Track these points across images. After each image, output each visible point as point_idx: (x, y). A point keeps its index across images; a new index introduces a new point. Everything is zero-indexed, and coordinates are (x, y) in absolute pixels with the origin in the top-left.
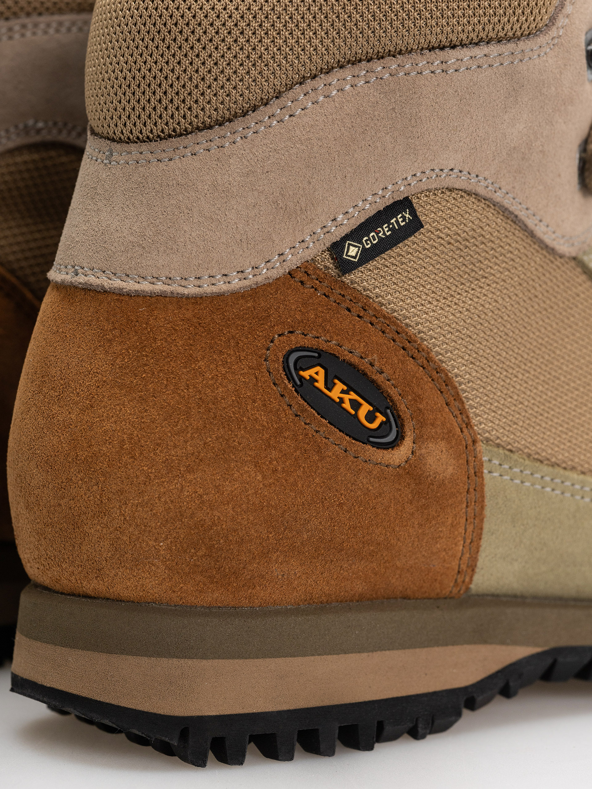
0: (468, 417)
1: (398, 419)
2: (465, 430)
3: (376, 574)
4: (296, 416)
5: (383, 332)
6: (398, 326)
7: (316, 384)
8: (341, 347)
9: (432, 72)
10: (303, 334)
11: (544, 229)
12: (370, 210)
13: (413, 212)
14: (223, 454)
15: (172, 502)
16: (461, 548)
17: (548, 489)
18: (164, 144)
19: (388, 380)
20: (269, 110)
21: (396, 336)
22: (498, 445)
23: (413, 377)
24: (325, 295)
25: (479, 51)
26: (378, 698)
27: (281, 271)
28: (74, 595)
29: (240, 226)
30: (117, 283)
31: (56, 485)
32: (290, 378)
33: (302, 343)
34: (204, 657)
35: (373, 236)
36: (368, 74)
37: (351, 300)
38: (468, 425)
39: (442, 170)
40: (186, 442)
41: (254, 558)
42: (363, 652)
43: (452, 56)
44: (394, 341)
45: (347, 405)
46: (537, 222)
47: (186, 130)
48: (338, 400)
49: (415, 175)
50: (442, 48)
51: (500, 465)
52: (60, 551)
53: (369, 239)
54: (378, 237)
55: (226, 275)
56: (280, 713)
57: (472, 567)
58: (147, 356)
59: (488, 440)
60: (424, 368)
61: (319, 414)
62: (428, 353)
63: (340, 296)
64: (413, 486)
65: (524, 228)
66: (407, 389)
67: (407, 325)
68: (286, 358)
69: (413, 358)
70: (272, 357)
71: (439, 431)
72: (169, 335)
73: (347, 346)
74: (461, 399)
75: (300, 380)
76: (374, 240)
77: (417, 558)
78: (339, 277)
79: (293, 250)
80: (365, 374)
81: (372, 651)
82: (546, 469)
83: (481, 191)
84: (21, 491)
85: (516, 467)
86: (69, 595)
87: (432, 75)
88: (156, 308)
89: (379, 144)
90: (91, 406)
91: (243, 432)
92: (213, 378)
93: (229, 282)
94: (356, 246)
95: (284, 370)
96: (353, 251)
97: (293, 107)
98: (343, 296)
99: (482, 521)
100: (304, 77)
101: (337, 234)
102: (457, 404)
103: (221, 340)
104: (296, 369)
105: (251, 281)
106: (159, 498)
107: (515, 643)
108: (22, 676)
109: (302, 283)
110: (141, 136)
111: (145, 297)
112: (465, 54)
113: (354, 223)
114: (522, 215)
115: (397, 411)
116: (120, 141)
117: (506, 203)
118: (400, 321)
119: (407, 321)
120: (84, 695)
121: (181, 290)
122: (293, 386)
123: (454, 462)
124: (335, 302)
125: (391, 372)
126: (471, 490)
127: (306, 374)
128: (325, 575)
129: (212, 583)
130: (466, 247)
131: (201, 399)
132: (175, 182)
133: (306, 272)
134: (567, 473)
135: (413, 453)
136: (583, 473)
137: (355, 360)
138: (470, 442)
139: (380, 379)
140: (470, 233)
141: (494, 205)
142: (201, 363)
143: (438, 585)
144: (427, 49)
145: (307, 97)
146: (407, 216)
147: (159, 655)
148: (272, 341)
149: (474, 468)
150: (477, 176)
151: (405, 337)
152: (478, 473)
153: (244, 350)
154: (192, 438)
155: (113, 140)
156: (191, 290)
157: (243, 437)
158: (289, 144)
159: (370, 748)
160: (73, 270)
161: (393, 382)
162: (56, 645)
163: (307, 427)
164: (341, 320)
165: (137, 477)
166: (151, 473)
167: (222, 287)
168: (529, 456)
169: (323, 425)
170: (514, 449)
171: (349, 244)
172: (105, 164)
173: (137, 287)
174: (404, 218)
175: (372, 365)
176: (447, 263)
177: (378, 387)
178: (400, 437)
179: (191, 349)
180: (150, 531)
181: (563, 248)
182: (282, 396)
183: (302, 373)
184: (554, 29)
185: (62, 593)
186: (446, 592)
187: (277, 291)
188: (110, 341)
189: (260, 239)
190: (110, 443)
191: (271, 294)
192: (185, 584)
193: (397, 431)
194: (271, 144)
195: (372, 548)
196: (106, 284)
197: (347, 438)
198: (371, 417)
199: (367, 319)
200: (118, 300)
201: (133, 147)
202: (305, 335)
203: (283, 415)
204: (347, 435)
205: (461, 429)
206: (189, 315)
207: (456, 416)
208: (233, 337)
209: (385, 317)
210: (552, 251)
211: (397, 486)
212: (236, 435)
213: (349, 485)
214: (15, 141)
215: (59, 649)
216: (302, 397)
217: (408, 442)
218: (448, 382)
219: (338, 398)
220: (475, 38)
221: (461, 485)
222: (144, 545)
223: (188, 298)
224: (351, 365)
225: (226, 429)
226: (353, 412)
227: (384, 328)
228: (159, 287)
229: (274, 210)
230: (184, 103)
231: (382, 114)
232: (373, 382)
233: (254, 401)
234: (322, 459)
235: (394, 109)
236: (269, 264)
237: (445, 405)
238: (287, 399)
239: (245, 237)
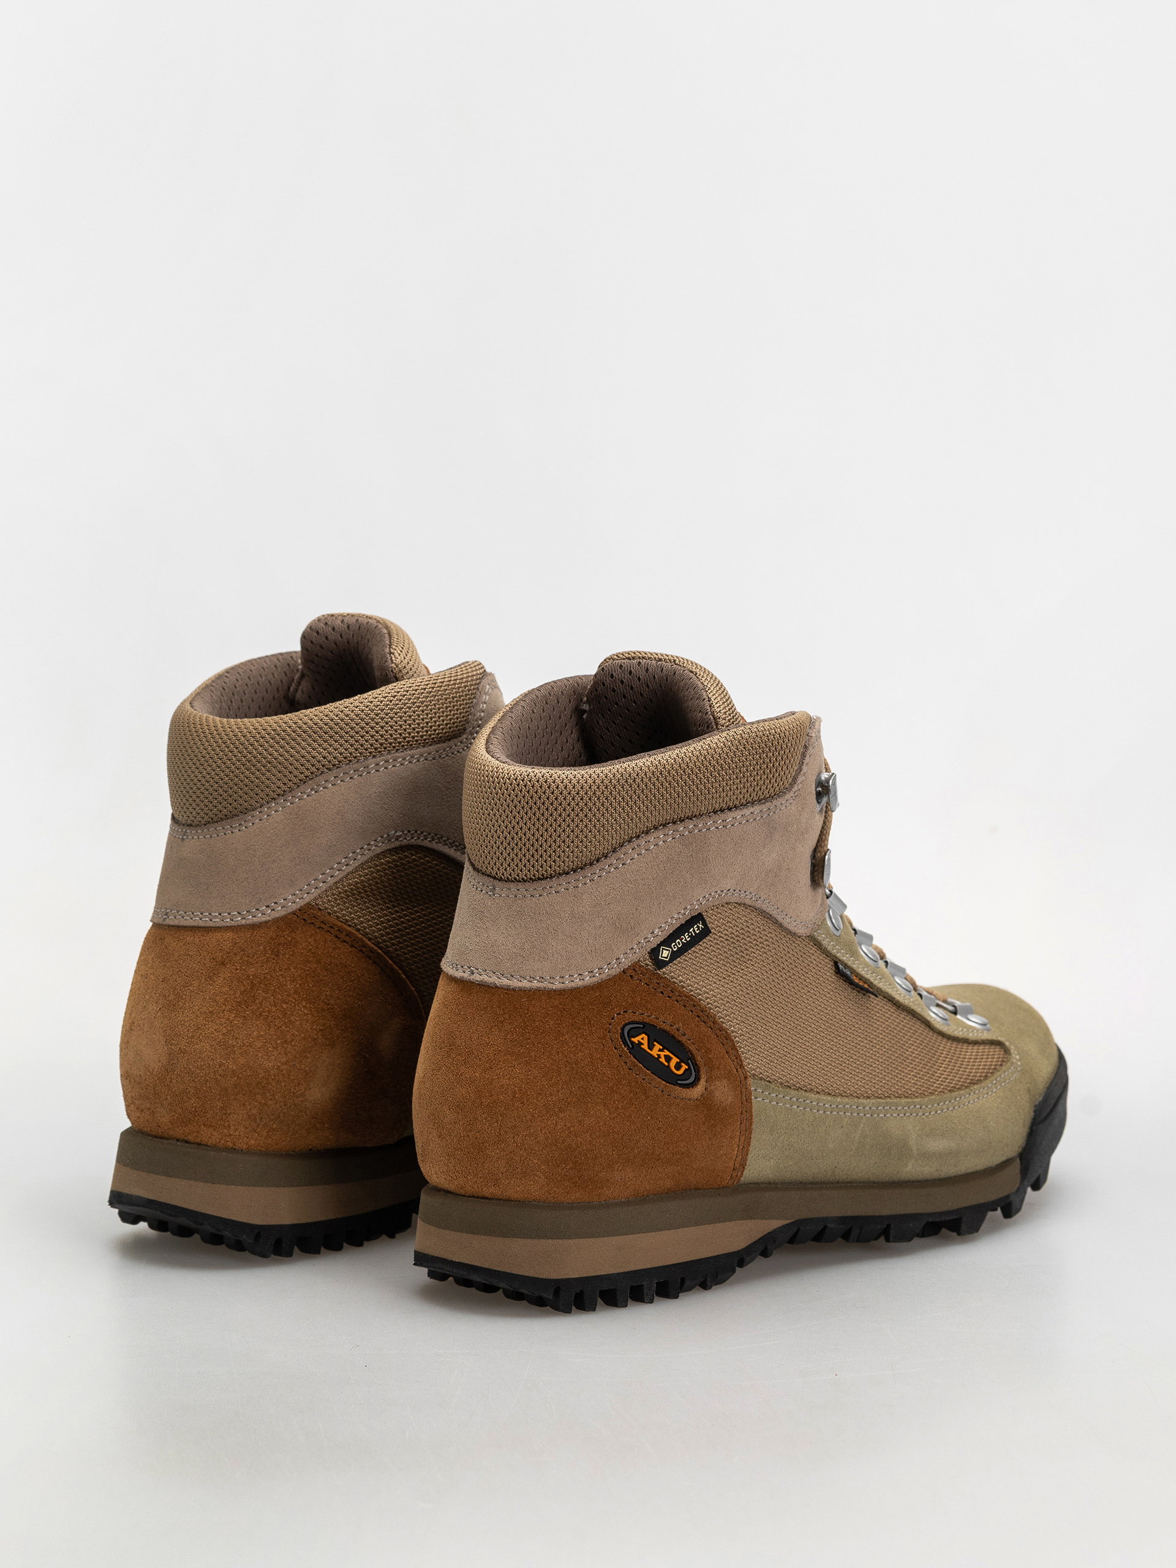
0: (741, 1060)
1: (695, 1065)
2: (739, 1070)
3: (680, 1174)
4: (630, 1069)
5: (685, 1006)
6: (694, 1001)
7: (642, 1046)
8: (658, 1019)
9: (716, 828)
10: (633, 1012)
11: (788, 920)
12: (676, 924)
13: (704, 923)
14: (583, 1099)
15: (550, 1132)
16: (736, 1152)
17: (795, 1107)
18: (536, 885)
19: (689, 1040)
20: (608, 861)
21: (693, 1009)
22: (761, 1079)
23: (705, 1035)
24: (646, 984)
25: (747, 811)
26: (681, 1261)
27: (618, 970)
28: (473, 1197)
29: (591, 941)
30: (505, 982)
31: (466, 1122)
32: (625, 1044)
33: (633, 1019)
34: (570, 1238)
35: (678, 942)
36: (674, 833)
37: (664, 986)
38: (742, 1066)
39: (722, 891)
40: (558, 1091)
41: (603, 1169)
42: (672, 1229)
43: (729, 816)
44: (692, 1012)
45: (663, 1060)
46: (784, 916)
47: (551, 875)
48: (657, 1056)
49: (705, 897)
50: (722, 810)
51: (763, 1092)
52: (466, 1167)
53: (676, 945)
54: (682, 942)
55: (581, 975)
56: (619, 1274)
57: (743, 1166)
58: (529, 1033)
59: (754, 1075)
60: (711, 1029)
61: (644, 1067)
62: (715, 1018)
63: (656, 984)
64: (706, 1112)
65: (776, 922)
66: (702, 1045)
67: (700, 999)
68: (623, 1029)
69: (704, 1022)
70: (613, 1029)
71: (722, 1072)
72: (544, 1018)
73: (662, 1018)
74: (736, 1049)
75: (632, 1044)
76: (679, 944)
77: (706, 1162)
78: (656, 970)
79: (625, 955)
80: (673, 1037)
81: (677, 1228)
82: (793, 1092)
83: (748, 902)
84: (434, 1125)
85: (773, 1093)
86: (470, 1197)
87: (717, 830)
88: (534, 998)
89: (682, 880)
90: (491, 1068)
91: (595, 1083)
92: (574, 1046)
93: (583, 979)
94: (667, 950)
95: (621, 1039)
96: (665, 953)
97: (624, 858)
98: (658, 984)
99: (751, 1133)
100: (631, 837)
101: (655, 942)
102: (733, 1052)
103: (579, 1020)
104: (628, 1036)
105: (598, 978)
106: (541, 1130)
107: (771, 1218)
108: (432, 1254)
109: (631, 976)
110: (518, 878)
111: (525, 991)
112: (738, 814)
113: (666, 934)
114: (774, 913)
115: (695, 1061)
116: (500, 880)
117: (764, 907)
118: (696, 997)
119: (700, 997)
120: (486, 1267)
121: (550, 986)
122: (627, 1049)
123: (732, 1093)
124: (653, 988)
125: (691, 1034)
126: (744, 1112)
127: (635, 1040)
128: (648, 1177)
129: (575, 1186)
130: (738, 941)
131: (567, 1061)
132: (544, 911)
133: (634, 969)
134: (807, 1094)
135: (705, 1089)
136: (818, 1093)
137: (668, 1028)
138: (743, 1078)
139: (683, 1039)
140: (740, 932)
141: (756, 910)
142: (566, 1036)
143: (719, 1179)
144: (713, 812)
145: (634, 851)
146: (701, 926)
147: (539, 1237)
148: (613, 1019)
149: (746, 1096)
150: (745, 892)
151: (699, 1009)
152: (749, 1100)
153: (594, 1026)
154: (562, 1088)
155: (495, 878)
156: (557, 985)
157: (595, 1086)
158: (623, 884)
159: (676, 1297)
160: (469, 970)
161: (692, 1041)
162: (462, 1232)
163: (637, 1076)
164: (657, 1000)
165: (525, 1116)
166: (535, 1113)
167: (578, 983)
168: (781, 1084)
169: (648, 1075)
170: (771, 1081)
171: (663, 949)
172: (490, 895)
173: (520, 984)
174: (698, 927)
175: (678, 1030)
176: (726, 953)
177: (683, 1045)
178: (698, 1079)
179: (559, 1027)
180: (535, 1153)
181: (802, 931)
182: (620, 1056)
183: (633, 1039)
184: (796, 786)
185: (464, 1196)
186: (725, 1183)
187: (615, 984)
188: (502, 1022)
189: (604, 949)
190: (505, 1093)
191: (611, 986)
192: (558, 1188)
193: (695, 1075)
194: (611, 884)
195: (678, 1157)
196: (497, 982)
197: (664, 1082)
198: (678, 1067)
199: (674, 998)
200: (506, 993)
201: (512, 885)
202: (635, 1013)
203: (621, 1069)
204: (663, 1080)
205: (737, 1069)
206: (557, 1003)
207: (733, 1061)
208: (587, 1017)
209: (686, 996)
210: (794, 934)
211: (695, 1113)
212: (591, 1085)
213: (665, 1114)
214: (382, 847)
215: (465, 1235)
216: (633, 1056)
217: (703, 1082)
218: (728, 1037)
219: (657, 1055)
220: (744, 802)
221: (738, 1109)
222: (530, 1163)
223: (555, 991)
224: (664, 1031)
225: (585, 1081)
226: (667, 1064)
227: (685, 1004)
228: (535, 984)
229: (613, 930)
230: (542, 847)
231: (684, 860)
232: (679, 1042)
233: (602, 1061)
234: (647, 1098)
235: (692, 855)
236: (609, 966)
237: (726, 1054)
238: (624, 1058)
239: (594, 948)
